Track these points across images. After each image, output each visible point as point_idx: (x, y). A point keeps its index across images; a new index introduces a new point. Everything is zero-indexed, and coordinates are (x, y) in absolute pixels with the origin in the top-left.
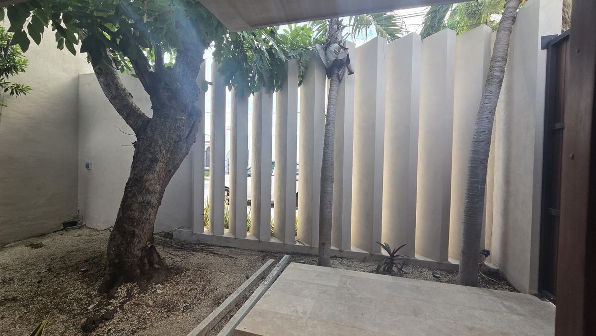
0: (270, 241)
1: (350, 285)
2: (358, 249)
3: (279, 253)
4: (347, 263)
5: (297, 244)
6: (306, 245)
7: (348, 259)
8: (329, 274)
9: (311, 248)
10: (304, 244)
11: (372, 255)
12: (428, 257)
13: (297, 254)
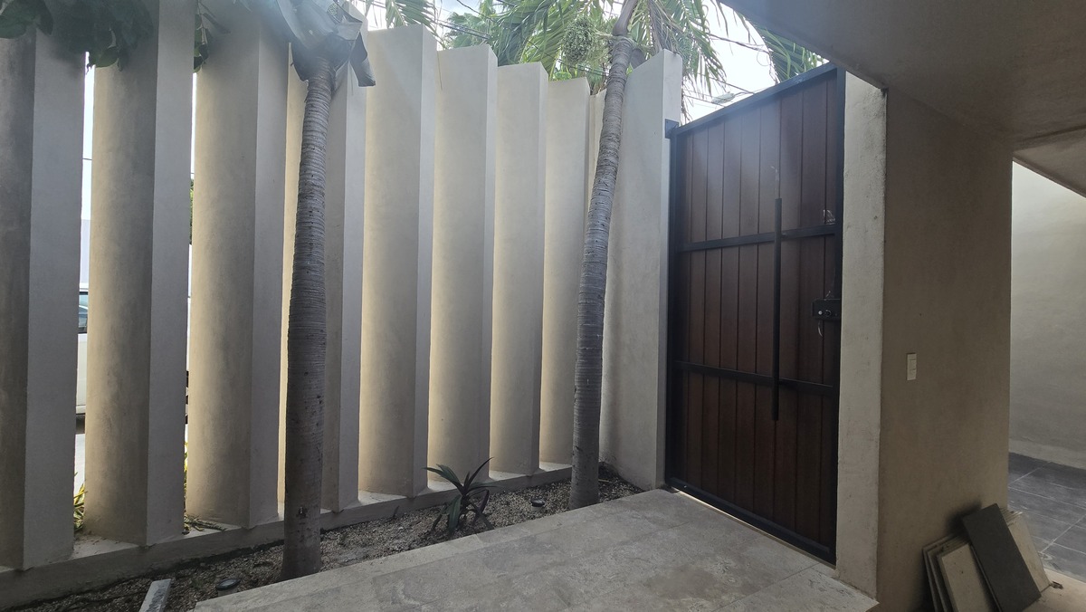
0: (77, 556)
1: (408, 597)
2: (375, 495)
3: (119, 582)
4: (358, 538)
5: (194, 533)
6: (229, 527)
7: (354, 526)
8: (338, 590)
9: (246, 531)
10: (219, 525)
11: (411, 499)
12: (511, 472)
13: (195, 564)
